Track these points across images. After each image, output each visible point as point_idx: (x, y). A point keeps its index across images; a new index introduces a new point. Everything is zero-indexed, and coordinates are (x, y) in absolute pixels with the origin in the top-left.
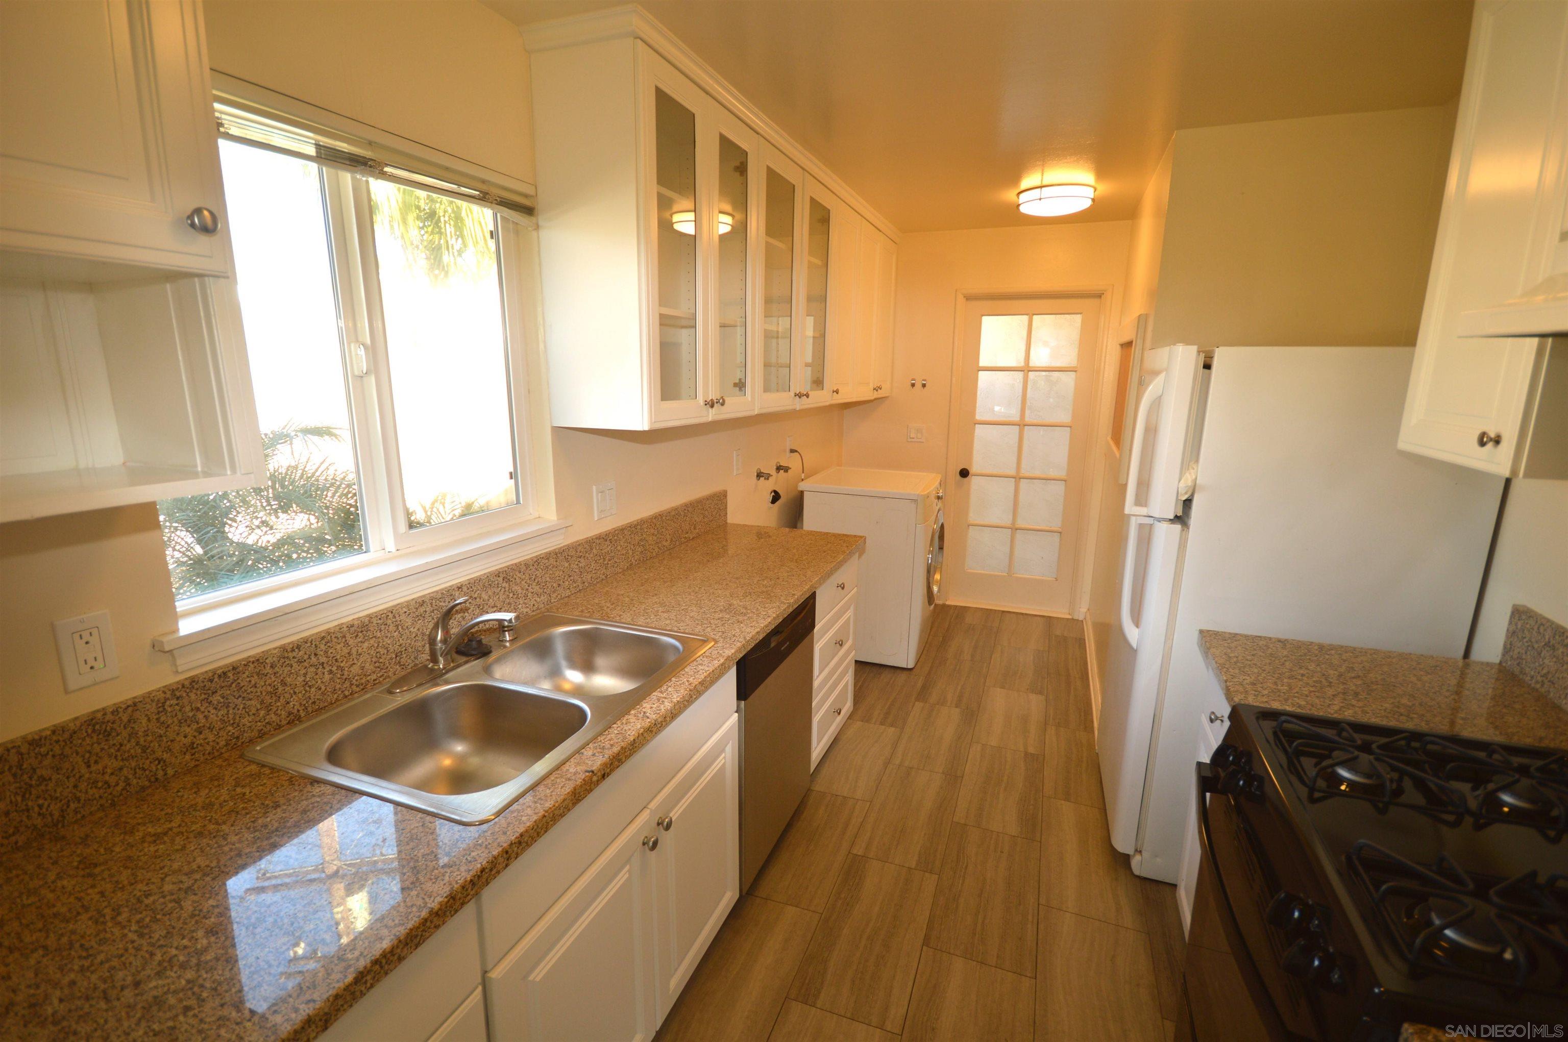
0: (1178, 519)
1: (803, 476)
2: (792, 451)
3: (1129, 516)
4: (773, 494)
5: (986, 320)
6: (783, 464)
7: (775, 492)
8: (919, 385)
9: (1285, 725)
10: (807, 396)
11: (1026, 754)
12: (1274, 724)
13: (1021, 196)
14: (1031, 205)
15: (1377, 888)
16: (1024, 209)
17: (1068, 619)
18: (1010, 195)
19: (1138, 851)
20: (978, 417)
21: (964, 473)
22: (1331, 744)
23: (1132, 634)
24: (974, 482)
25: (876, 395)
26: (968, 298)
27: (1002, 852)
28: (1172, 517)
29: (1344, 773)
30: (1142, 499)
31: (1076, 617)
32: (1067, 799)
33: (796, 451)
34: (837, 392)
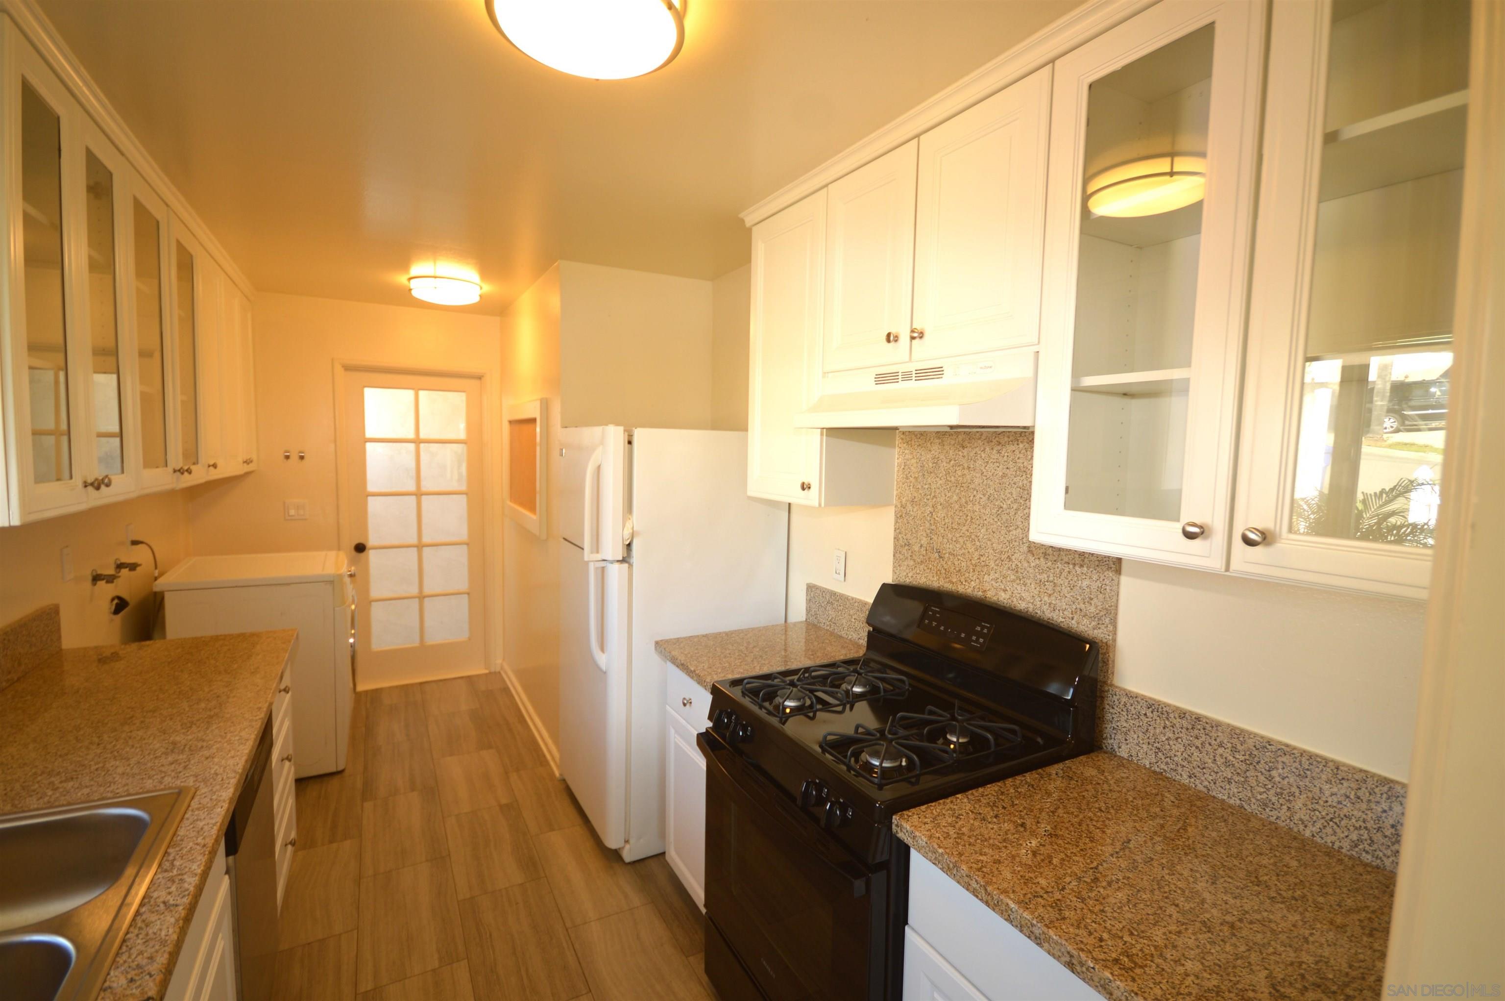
0: (623, 561)
1: (156, 573)
2: (135, 543)
3: (587, 563)
4: (116, 601)
5: (367, 391)
6: (124, 560)
7: (119, 598)
8: (294, 457)
9: (748, 686)
10: (189, 471)
11: (501, 807)
12: (740, 687)
13: (412, 281)
14: (421, 291)
15: (845, 757)
16: (415, 293)
17: (486, 675)
18: (402, 279)
19: (627, 842)
20: (371, 488)
21: (360, 548)
22: (771, 689)
23: (602, 659)
24: (372, 556)
25: (247, 468)
26: (347, 368)
27: (517, 904)
28: (621, 558)
29: (787, 703)
30: (597, 548)
31: (493, 670)
32: (552, 830)
33: (142, 542)
34: (215, 466)
